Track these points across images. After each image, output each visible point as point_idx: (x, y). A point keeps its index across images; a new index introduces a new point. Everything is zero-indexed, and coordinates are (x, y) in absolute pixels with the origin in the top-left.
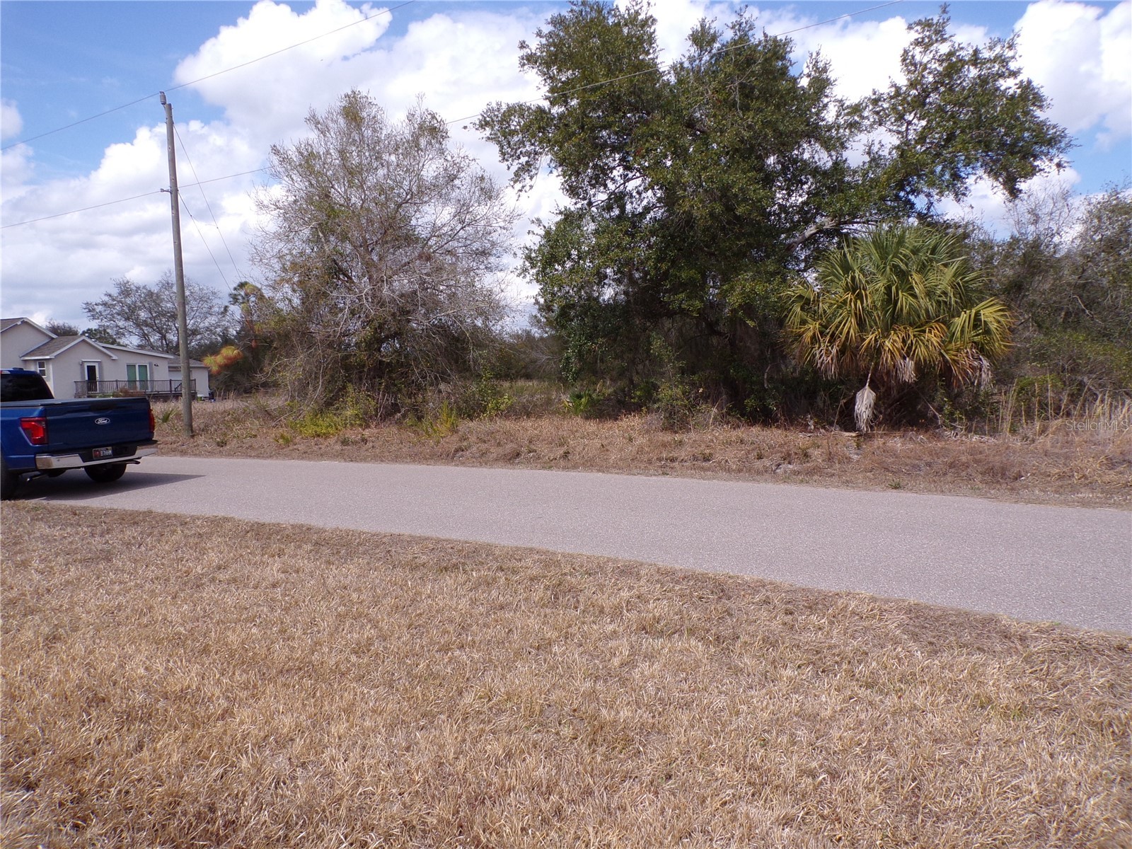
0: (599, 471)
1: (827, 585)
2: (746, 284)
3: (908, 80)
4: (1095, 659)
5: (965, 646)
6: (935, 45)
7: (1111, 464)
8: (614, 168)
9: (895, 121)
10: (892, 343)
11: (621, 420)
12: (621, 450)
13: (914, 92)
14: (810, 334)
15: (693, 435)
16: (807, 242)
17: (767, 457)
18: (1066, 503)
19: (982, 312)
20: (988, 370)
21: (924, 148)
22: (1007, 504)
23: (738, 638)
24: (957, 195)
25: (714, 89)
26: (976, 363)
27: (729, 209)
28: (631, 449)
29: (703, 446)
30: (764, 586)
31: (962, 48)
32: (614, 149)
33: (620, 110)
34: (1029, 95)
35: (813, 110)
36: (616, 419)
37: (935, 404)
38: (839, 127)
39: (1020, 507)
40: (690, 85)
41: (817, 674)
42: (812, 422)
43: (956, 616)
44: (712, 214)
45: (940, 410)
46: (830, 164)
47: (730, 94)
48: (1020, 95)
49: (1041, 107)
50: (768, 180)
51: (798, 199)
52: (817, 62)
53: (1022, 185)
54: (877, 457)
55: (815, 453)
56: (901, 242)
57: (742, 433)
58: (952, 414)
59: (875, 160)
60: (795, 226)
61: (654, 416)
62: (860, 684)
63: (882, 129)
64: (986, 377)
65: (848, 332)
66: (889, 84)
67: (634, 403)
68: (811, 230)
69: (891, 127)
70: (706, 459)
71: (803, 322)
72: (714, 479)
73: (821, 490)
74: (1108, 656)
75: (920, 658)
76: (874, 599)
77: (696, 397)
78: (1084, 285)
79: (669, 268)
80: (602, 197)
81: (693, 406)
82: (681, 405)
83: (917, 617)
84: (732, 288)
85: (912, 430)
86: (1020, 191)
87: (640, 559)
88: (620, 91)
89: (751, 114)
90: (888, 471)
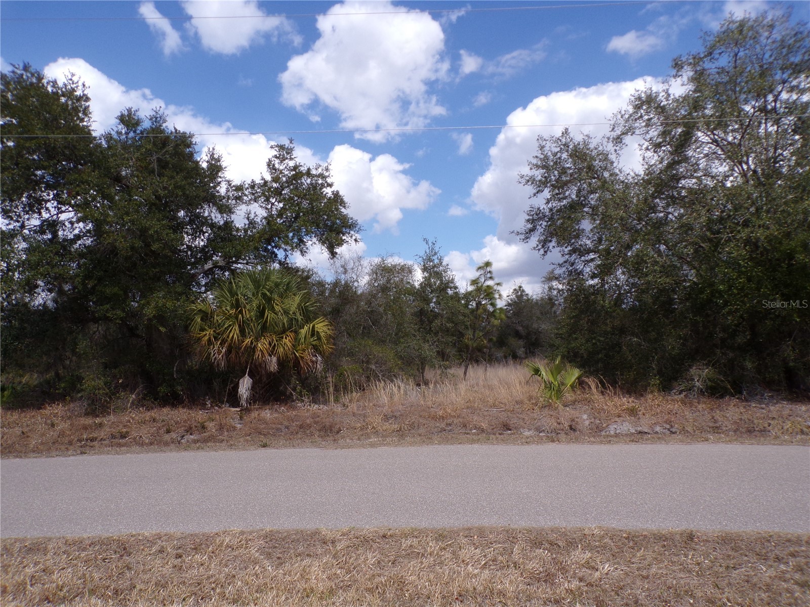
0: (16, 457)
1: (210, 528)
2: (159, 300)
3: (272, 177)
4: (371, 546)
5: (300, 555)
6: (286, 161)
7: (386, 418)
8: (49, 201)
9: (264, 201)
10: (262, 345)
11: (45, 408)
12: (43, 435)
13: (275, 185)
14: (206, 338)
15: (112, 417)
16: (206, 273)
17: (174, 431)
18: (363, 446)
19: (316, 326)
20: (321, 363)
21: (282, 221)
22: (331, 450)
23: (134, 587)
24: (301, 251)
25: (138, 158)
26: (314, 359)
27: (148, 245)
28: (52, 434)
29: (121, 426)
30: (160, 538)
31: (301, 166)
32: (49, 187)
33: (54, 158)
34: (337, 199)
35: (211, 185)
36: (40, 408)
37: (291, 386)
38: (228, 199)
39: (339, 452)
40: (118, 151)
41: (198, 602)
42: (209, 401)
43: (295, 534)
44: (132, 248)
45: (294, 389)
46: (222, 223)
47: (150, 164)
48: (333, 199)
49: (344, 207)
50: (178, 227)
51: (200, 242)
52: (213, 154)
53: (338, 250)
54: (253, 425)
55: (210, 425)
56: (268, 278)
57: (154, 413)
58: (301, 392)
59: (252, 223)
60: (198, 261)
61: (77, 404)
62: (229, 601)
63: (256, 205)
64: (319, 367)
65: (233, 336)
66: (260, 178)
67: (59, 394)
68: (209, 265)
69: (262, 205)
70: (123, 436)
71: (202, 330)
72: (127, 453)
73: (213, 453)
74: (378, 543)
75: (271, 571)
76: (242, 533)
77: (116, 387)
78: (372, 311)
79: (96, 285)
80: (35, 222)
81: (114, 394)
82: (103, 393)
83: (271, 541)
84: (148, 303)
85: (277, 404)
86: (336, 253)
87: (49, 535)
88: (55, 144)
89: (166, 179)
90: (261, 434)
